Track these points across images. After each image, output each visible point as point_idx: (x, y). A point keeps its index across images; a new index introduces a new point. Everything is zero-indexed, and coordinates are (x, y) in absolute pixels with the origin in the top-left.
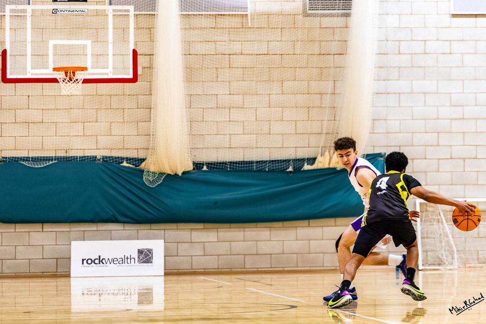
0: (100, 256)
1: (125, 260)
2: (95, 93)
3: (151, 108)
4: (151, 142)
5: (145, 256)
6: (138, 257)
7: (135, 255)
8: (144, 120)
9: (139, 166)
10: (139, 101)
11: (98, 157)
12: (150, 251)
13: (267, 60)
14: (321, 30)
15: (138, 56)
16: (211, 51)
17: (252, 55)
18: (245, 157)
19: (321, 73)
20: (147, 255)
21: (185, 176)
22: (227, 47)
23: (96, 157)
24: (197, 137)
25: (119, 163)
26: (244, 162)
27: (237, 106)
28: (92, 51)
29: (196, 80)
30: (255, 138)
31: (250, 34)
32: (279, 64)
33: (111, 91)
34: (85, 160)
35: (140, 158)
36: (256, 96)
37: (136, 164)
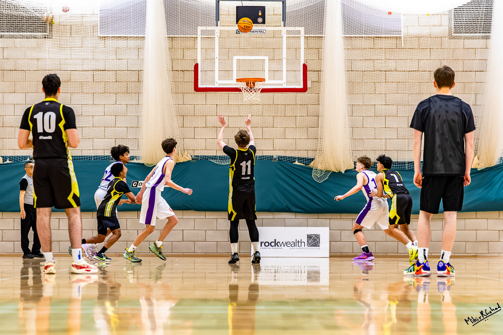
0: (275, 240)
1: (297, 243)
2: (272, 103)
3: (319, 116)
4: (319, 144)
5: (314, 241)
6: (308, 241)
7: (305, 239)
8: (313, 126)
9: (308, 165)
10: (309, 110)
11: (275, 157)
12: (318, 236)
13: (417, 76)
14: (464, 50)
15: (308, 72)
16: (370, 68)
17: (405, 71)
18: (399, 158)
19: (464, 87)
20: (315, 240)
21: (348, 173)
22: (383, 64)
23: (273, 157)
24: (358, 141)
25: (292, 162)
26: (398, 162)
27: (392, 115)
28: (269, 67)
29: (357, 92)
30: (407, 143)
31: (403, 54)
32: (428, 79)
33: (286, 101)
34: (263, 159)
35: (309, 158)
36: (408, 106)
37: (306, 163)
